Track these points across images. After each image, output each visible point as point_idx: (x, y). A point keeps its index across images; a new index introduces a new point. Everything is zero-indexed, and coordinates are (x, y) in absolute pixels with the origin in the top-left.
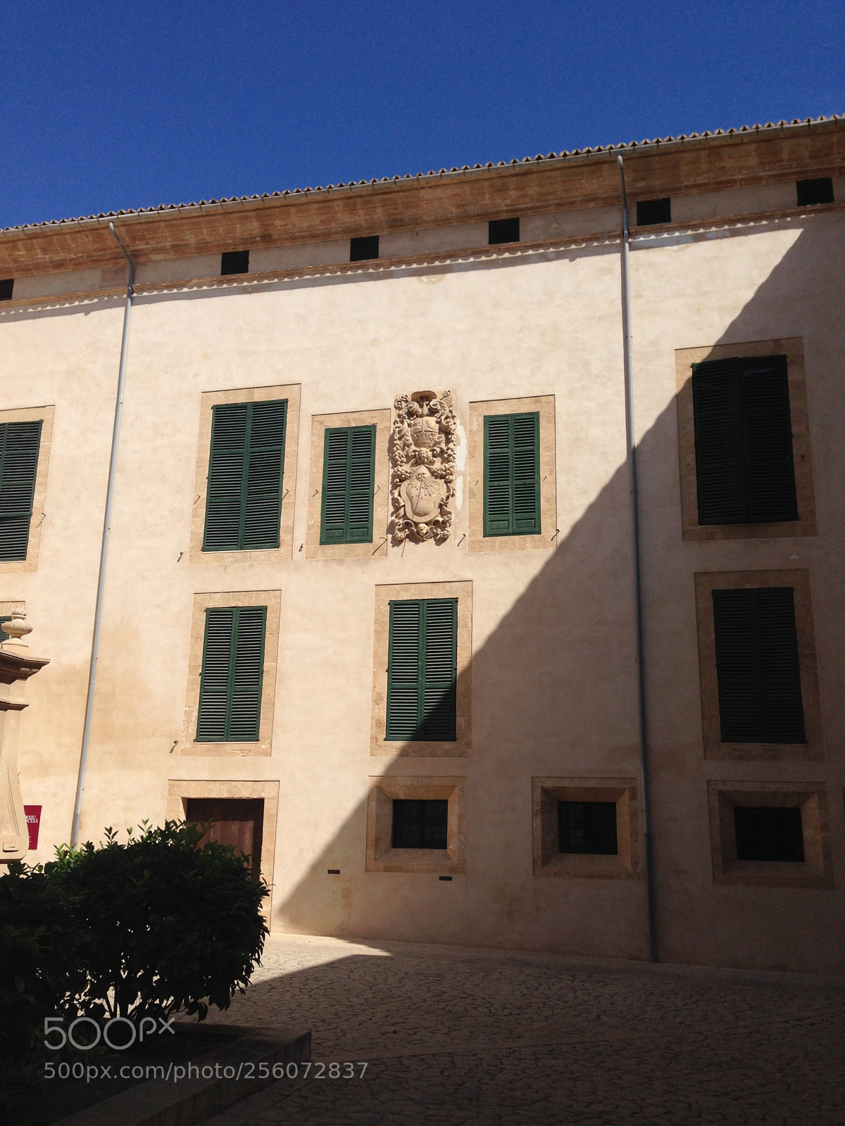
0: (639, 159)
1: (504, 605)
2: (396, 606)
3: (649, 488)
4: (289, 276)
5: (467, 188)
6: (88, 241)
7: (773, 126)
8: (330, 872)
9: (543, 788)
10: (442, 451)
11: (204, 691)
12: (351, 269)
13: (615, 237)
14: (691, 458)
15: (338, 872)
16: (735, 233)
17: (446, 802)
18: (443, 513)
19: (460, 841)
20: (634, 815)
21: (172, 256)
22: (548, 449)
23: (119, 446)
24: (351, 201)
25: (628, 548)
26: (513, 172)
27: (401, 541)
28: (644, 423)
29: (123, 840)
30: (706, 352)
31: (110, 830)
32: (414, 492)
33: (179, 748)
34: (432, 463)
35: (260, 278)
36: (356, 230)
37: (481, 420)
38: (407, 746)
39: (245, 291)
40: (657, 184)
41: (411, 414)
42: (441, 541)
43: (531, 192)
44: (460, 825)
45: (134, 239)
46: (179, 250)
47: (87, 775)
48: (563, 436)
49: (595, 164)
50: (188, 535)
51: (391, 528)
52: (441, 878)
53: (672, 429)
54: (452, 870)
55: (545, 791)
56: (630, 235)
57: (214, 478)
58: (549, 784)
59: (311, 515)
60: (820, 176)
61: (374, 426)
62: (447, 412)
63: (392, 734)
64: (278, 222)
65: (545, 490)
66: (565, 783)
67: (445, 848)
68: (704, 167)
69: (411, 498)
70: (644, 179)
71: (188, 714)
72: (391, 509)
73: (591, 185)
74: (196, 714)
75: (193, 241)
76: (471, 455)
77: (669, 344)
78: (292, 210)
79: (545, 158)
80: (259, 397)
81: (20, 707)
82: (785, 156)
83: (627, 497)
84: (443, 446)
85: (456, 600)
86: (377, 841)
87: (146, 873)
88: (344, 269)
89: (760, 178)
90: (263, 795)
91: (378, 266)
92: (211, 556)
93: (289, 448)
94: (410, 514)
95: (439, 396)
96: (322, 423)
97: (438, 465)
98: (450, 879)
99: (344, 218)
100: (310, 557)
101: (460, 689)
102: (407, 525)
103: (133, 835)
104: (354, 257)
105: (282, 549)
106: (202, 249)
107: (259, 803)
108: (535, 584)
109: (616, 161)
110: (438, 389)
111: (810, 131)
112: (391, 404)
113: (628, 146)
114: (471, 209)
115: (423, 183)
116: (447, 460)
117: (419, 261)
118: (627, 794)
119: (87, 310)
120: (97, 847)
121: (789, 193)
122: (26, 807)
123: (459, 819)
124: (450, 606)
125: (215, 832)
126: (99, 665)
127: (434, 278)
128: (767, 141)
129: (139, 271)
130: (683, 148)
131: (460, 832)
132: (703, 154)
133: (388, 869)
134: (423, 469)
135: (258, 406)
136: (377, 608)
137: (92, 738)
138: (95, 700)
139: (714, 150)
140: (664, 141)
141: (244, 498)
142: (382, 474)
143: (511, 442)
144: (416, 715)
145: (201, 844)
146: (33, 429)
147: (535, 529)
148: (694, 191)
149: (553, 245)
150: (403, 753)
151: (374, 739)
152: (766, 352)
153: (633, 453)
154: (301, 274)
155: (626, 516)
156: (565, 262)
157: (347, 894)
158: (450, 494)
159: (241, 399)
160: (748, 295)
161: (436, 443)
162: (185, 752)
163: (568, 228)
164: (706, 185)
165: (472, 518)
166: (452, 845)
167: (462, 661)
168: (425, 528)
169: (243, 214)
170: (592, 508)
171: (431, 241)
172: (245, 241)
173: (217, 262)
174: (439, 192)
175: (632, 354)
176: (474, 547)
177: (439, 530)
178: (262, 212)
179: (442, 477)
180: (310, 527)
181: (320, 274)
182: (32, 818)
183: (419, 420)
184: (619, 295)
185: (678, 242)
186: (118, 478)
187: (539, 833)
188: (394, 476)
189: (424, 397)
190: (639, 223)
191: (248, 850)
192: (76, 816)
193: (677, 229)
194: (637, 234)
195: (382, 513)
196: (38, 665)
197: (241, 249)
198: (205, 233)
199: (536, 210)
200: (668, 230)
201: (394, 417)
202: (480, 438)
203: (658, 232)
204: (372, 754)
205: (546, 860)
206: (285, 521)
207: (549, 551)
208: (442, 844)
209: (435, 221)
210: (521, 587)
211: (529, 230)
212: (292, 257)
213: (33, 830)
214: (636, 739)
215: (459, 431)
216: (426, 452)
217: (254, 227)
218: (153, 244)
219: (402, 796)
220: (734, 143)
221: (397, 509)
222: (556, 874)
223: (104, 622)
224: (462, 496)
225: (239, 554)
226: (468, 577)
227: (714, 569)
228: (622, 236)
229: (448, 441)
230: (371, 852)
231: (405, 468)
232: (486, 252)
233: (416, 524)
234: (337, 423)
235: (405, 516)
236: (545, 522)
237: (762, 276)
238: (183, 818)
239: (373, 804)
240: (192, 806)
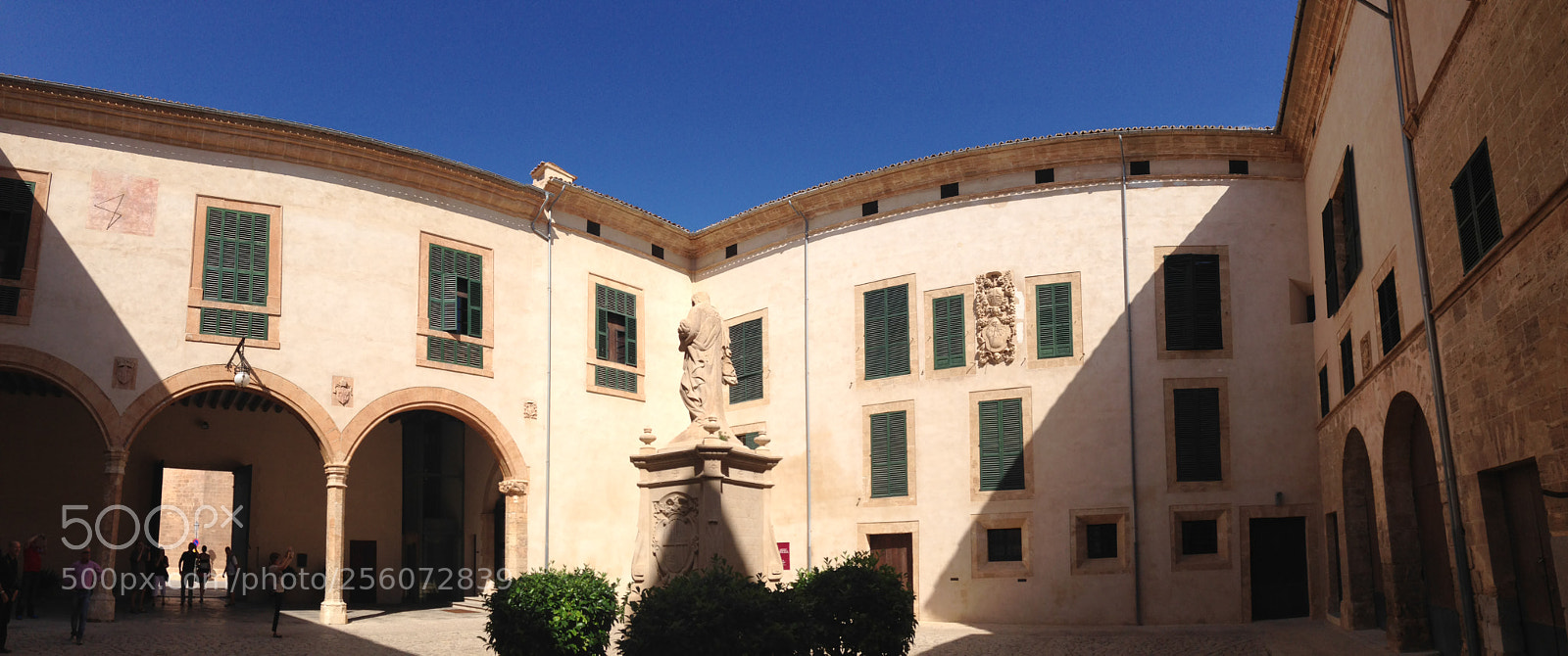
0: (1132, 138)
1: (1051, 400)
2: (983, 405)
3: (1137, 327)
4: (905, 212)
5: (1019, 152)
6: (778, 214)
7: (1215, 128)
8: (952, 579)
9: (1077, 517)
10: (1007, 308)
11: (873, 466)
12: (942, 203)
13: (1118, 181)
14: (1163, 310)
15: (957, 579)
16: (1189, 184)
17: (1020, 529)
18: (1009, 346)
19: (1030, 555)
20: (1127, 531)
21: (829, 211)
22: (1077, 304)
23: (809, 324)
24: (939, 165)
25: (1126, 366)
26: (1048, 142)
27: (984, 364)
28: (1135, 289)
29: (834, 565)
30: (1173, 249)
31: (827, 559)
32: (991, 334)
33: (862, 502)
34: (1001, 315)
35: (886, 215)
36: (944, 181)
37: (1034, 288)
38: (995, 494)
39: (878, 223)
40: (1141, 153)
41: (986, 286)
42: (1009, 363)
43: (1061, 153)
44: (1030, 544)
45: (806, 206)
46: (834, 207)
47: (812, 522)
48: (1086, 297)
49: (1103, 139)
50: (854, 373)
51: (977, 356)
52: (1019, 580)
53: (1152, 293)
54: (1026, 574)
55: (1079, 519)
56: (1126, 180)
57: (868, 335)
58: (1081, 514)
59: (927, 352)
60: (1242, 159)
61: (962, 295)
62: (1009, 284)
63: (983, 487)
64: (894, 182)
65: (1075, 330)
66: (1090, 513)
67: (1021, 559)
68: (1172, 145)
69: (989, 338)
70: (1134, 149)
71: (865, 481)
72: (977, 345)
73: (1100, 151)
74: (870, 480)
75: (842, 201)
76: (1028, 309)
77: (1151, 243)
78: (903, 173)
79: (1071, 134)
80: (891, 284)
81: (770, 487)
82: (1222, 145)
83: (1125, 333)
84: (1007, 304)
85: (1021, 399)
86: (978, 557)
87: (849, 586)
88: (938, 204)
89: (1206, 155)
90: (911, 531)
91: (960, 200)
92: (870, 382)
93: (911, 313)
94: (988, 348)
95: (1003, 274)
96: (930, 295)
97: (1005, 316)
98: (1025, 580)
99: (936, 175)
100: (929, 378)
101: (1026, 456)
102: (987, 354)
103: (838, 562)
104: (943, 196)
105: (912, 374)
106: (848, 204)
107: (909, 535)
108: (1071, 386)
109: (1118, 138)
110: (1002, 270)
111: (1238, 134)
112: (974, 281)
113: (1125, 130)
114: (1022, 164)
115: (989, 150)
116: (1010, 313)
117: (989, 195)
118: (1123, 518)
119: (781, 251)
120: (821, 570)
121: (1225, 166)
122: (778, 544)
123: (1029, 539)
124: (1017, 402)
125: (889, 556)
126: (811, 455)
127: (998, 204)
128: (1213, 136)
129: (811, 224)
130: (1157, 134)
131: (1030, 549)
132: (1171, 138)
133: (987, 576)
134: (995, 319)
135: (891, 290)
136: (971, 407)
137: (812, 500)
138: (812, 476)
139: (1178, 137)
140: (1146, 129)
141: (886, 345)
142: (970, 323)
143: (1053, 301)
144: (999, 475)
145: (878, 566)
146: (759, 322)
147: (1070, 354)
148: (1164, 158)
149: (1077, 184)
150: (992, 499)
151: (973, 490)
152: (1209, 252)
153: (1129, 307)
154: (911, 210)
155: (1125, 345)
156: (1085, 194)
157: (964, 593)
158: (1014, 334)
159: (880, 286)
160: (1199, 220)
161: (1003, 303)
162: (865, 505)
163: (1087, 175)
164: (1172, 155)
165: (1029, 347)
166: (1026, 558)
167: (1027, 437)
168: (998, 356)
169: (873, 180)
170: (1105, 340)
171: (997, 183)
172: (874, 195)
173: (860, 209)
174: (1000, 155)
175: (1127, 249)
176: (1032, 366)
177: (1007, 357)
178: (885, 178)
179: (1008, 323)
180: (927, 360)
181: (924, 208)
182: (784, 551)
183: (992, 289)
184: (1121, 214)
185: (1154, 186)
186: (809, 342)
187: (1074, 547)
188: (978, 325)
189: (994, 276)
190: (1132, 174)
191: (904, 570)
192: (808, 548)
193: (1154, 179)
194: (1131, 180)
195: (971, 348)
196: (776, 461)
197: (873, 200)
198: (849, 195)
199: (1065, 164)
200: (1148, 179)
201: (976, 289)
202: (1033, 299)
203: (1143, 179)
204: (972, 500)
205: (1079, 564)
206: (912, 358)
207: (1079, 367)
208: (1019, 558)
209: (998, 172)
210: (1062, 390)
211: (1058, 175)
212: (904, 200)
213: (786, 558)
214: (1130, 482)
215: (1017, 294)
216: (997, 309)
217: (880, 186)
218: (817, 206)
219: (993, 526)
220: (1190, 134)
221: (981, 345)
222: (1085, 573)
223: (811, 429)
224: (1022, 334)
225: (887, 380)
226: (1029, 385)
227: (1175, 376)
228: (1122, 180)
229: (1010, 301)
230: (975, 565)
231: (984, 319)
232: (1034, 188)
233: (993, 353)
234: (939, 295)
235: (986, 349)
236: (1076, 349)
237: (1207, 210)
238: (868, 549)
239: (974, 533)
240: (874, 539)
